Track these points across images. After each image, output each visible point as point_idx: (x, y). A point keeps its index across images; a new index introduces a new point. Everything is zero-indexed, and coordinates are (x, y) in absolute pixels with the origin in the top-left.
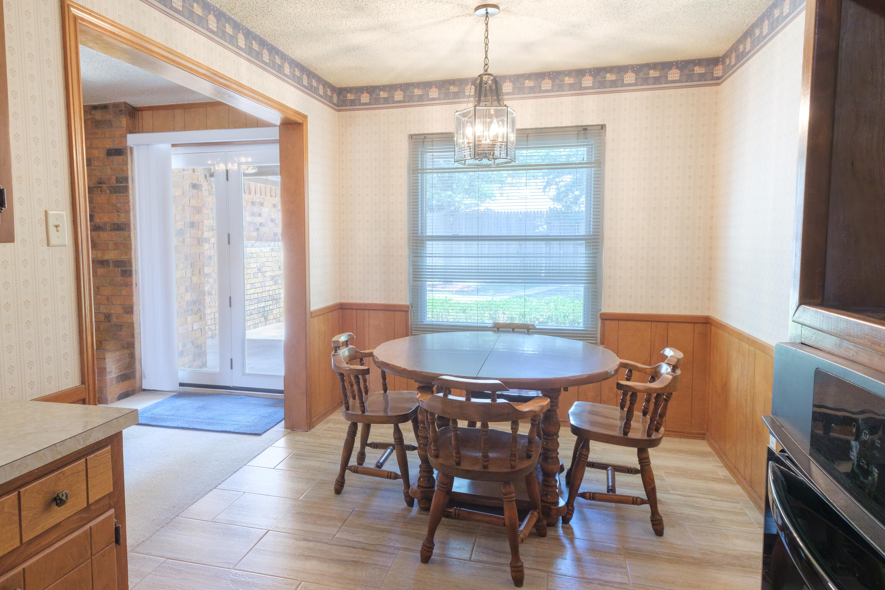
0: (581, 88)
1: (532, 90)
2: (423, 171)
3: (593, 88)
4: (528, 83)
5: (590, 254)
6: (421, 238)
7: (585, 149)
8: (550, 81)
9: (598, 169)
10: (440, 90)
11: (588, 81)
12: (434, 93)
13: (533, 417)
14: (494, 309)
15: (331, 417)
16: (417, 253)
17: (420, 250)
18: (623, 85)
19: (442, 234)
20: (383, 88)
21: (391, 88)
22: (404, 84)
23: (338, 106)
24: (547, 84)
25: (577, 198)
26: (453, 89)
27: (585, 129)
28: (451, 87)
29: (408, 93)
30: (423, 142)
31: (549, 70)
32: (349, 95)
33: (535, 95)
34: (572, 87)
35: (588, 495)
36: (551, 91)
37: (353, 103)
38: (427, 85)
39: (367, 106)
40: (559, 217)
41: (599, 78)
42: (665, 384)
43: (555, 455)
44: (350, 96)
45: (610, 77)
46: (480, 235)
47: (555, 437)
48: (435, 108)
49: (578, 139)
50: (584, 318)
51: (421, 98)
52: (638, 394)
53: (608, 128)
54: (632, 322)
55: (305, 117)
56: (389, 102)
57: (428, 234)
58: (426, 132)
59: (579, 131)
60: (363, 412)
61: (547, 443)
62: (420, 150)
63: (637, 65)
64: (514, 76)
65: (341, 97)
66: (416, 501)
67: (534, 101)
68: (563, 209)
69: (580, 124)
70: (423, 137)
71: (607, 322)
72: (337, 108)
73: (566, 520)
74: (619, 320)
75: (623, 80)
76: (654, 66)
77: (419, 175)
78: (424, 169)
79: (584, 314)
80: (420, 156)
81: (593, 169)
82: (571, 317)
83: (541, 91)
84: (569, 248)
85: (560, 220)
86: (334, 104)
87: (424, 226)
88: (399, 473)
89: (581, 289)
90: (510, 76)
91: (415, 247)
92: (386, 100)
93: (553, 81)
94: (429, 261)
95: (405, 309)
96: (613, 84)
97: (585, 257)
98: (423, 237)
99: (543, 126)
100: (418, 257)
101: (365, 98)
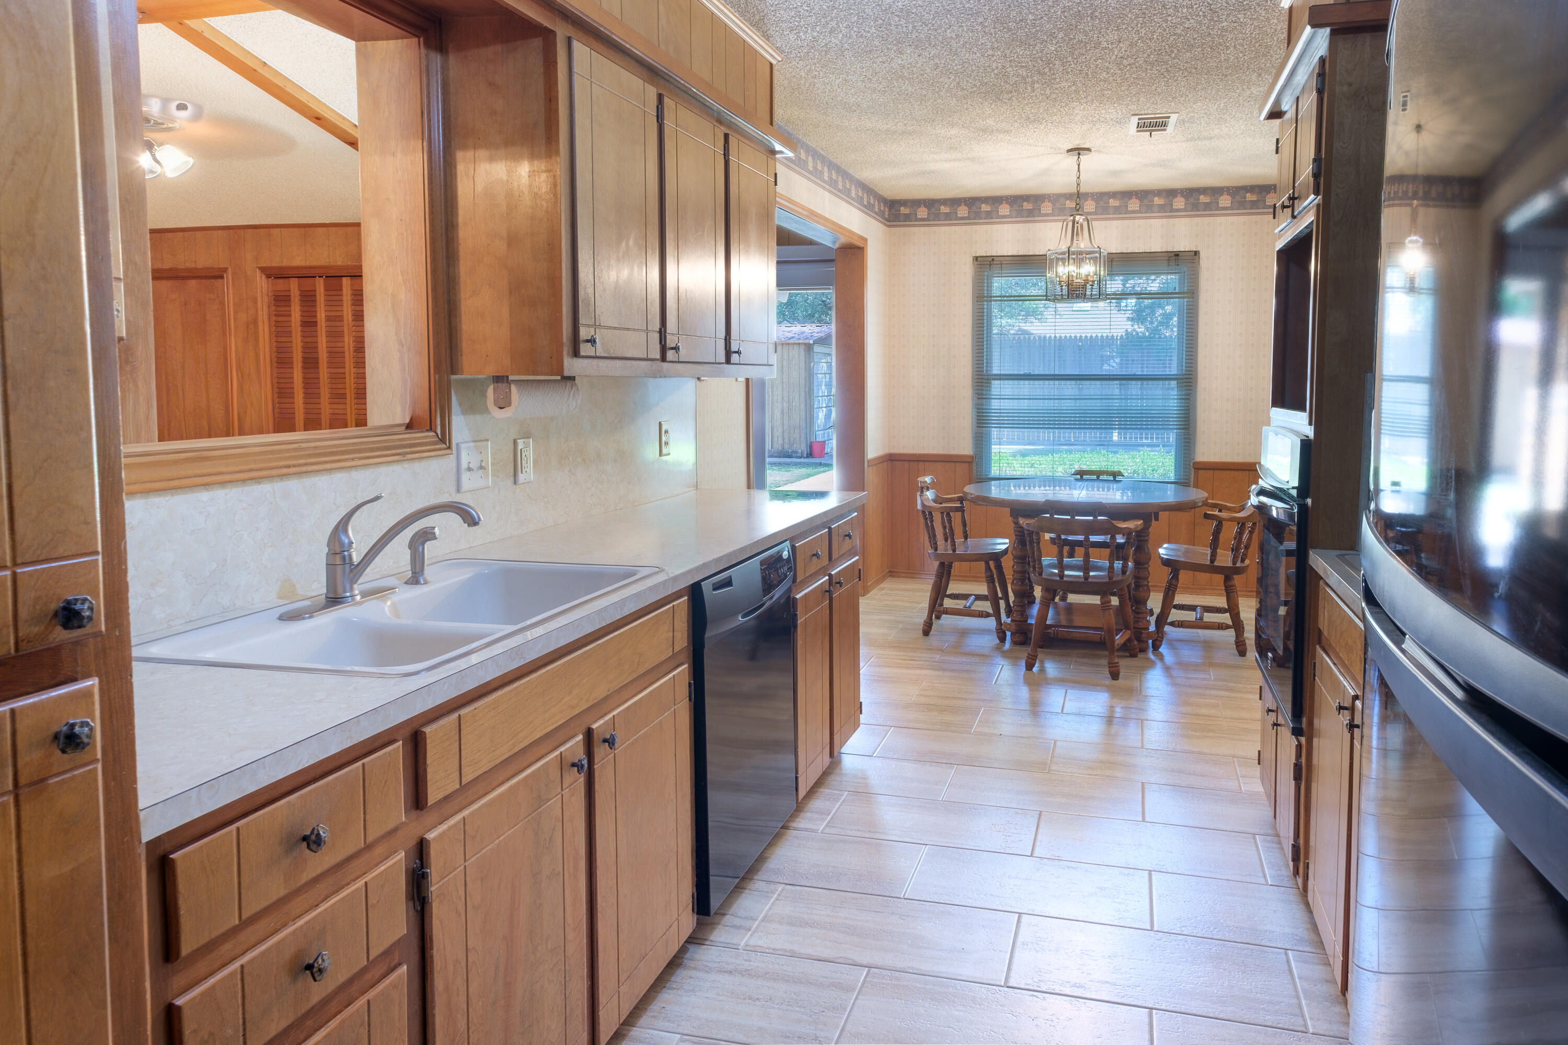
0: (1172, 210)
1: (1117, 210)
2: (990, 298)
3: (1185, 210)
4: (1113, 202)
5: (1182, 395)
6: (986, 377)
7: (1177, 277)
8: (1137, 201)
9: (1191, 300)
10: (1011, 206)
11: (1179, 203)
12: (1004, 209)
13: (1127, 533)
14: (1068, 463)
15: (882, 585)
16: (982, 394)
17: (986, 390)
18: (1218, 209)
19: (1011, 372)
20: (944, 202)
21: (955, 202)
22: (970, 198)
23: (890, 221)
24: (1134, 205)
25: (1167, 317)
26: (1026, 206)
27: (1177, 255)
28: (1025, 204)
29: (974, 208)
30: (990, 265)
31: (1136, 189)
32: (902, 208)
33: (1121, 216)
34: (1162, 208)
35: (1177, 623)
36: (1139, 212)
37: (907, 217)
38: (996, 200)
39: (925, 222)
40: (1141, 346)
41: (1191, 200)
42: (1249, 514)
43: (1146, 583)
44: (904, 210)
45: (1203, 199)
46: (1057, 373)
47: (1146, 566)
48: (1006, 226)
49: (1169, 265)
50: (1175, 471)
51: (989, 215)
52: (1224, 522)
53: (1202, 254)
54: (1229, 472)
55: (865, 240)
56: (951, 218)
57: (995, 372)
58: (995, 254)
59: (1170, 257)
60: (954, 551)
61: (1139, 572)
62: (986, 273)
63: (1233, 187)
64: (1097, 193)
65: (893, 211)
66: (1008, 634)
67: (1119, 222)
68: (1147, 334)
69: (1171, 250)
70: (991, 259)
71: (1201, 472)
72: (888, 223)
73: (1156, 648)
74: (1213, 469)
75: (1218, 203)
76: (1251, 189)
77: (985, 303)
78: (991, 297)
79: (1175, 468)
80: (986, 281)
81: (1186, 300)
82: (1161, 471)
83: (1127, 212)
84: (1156, 389)
85: (1143, 349)
86: (886, 220)
87: (989, 363)
88: (991, 611)
89: (1172, 437)
90: (1092, 194)
91: (980, 388)
92: (948, 216)
93: (1141, 201)
94: (995, 404)
95: (969, 460)
96: (1207, 207)
97: (1177, 399)
98: (988, 375)
99: (1129, 251)
100: (983, 398)
101: (922, 212)
